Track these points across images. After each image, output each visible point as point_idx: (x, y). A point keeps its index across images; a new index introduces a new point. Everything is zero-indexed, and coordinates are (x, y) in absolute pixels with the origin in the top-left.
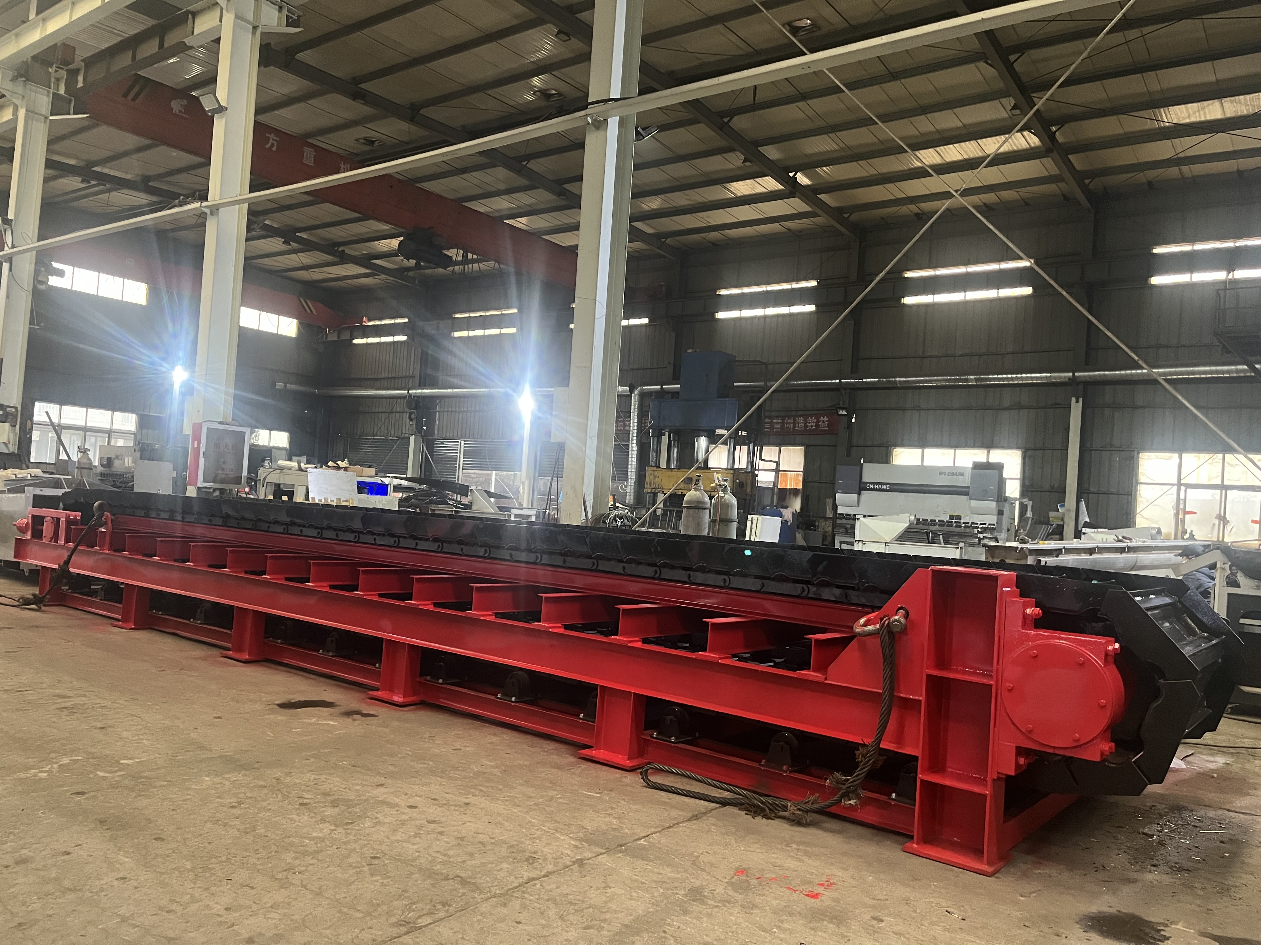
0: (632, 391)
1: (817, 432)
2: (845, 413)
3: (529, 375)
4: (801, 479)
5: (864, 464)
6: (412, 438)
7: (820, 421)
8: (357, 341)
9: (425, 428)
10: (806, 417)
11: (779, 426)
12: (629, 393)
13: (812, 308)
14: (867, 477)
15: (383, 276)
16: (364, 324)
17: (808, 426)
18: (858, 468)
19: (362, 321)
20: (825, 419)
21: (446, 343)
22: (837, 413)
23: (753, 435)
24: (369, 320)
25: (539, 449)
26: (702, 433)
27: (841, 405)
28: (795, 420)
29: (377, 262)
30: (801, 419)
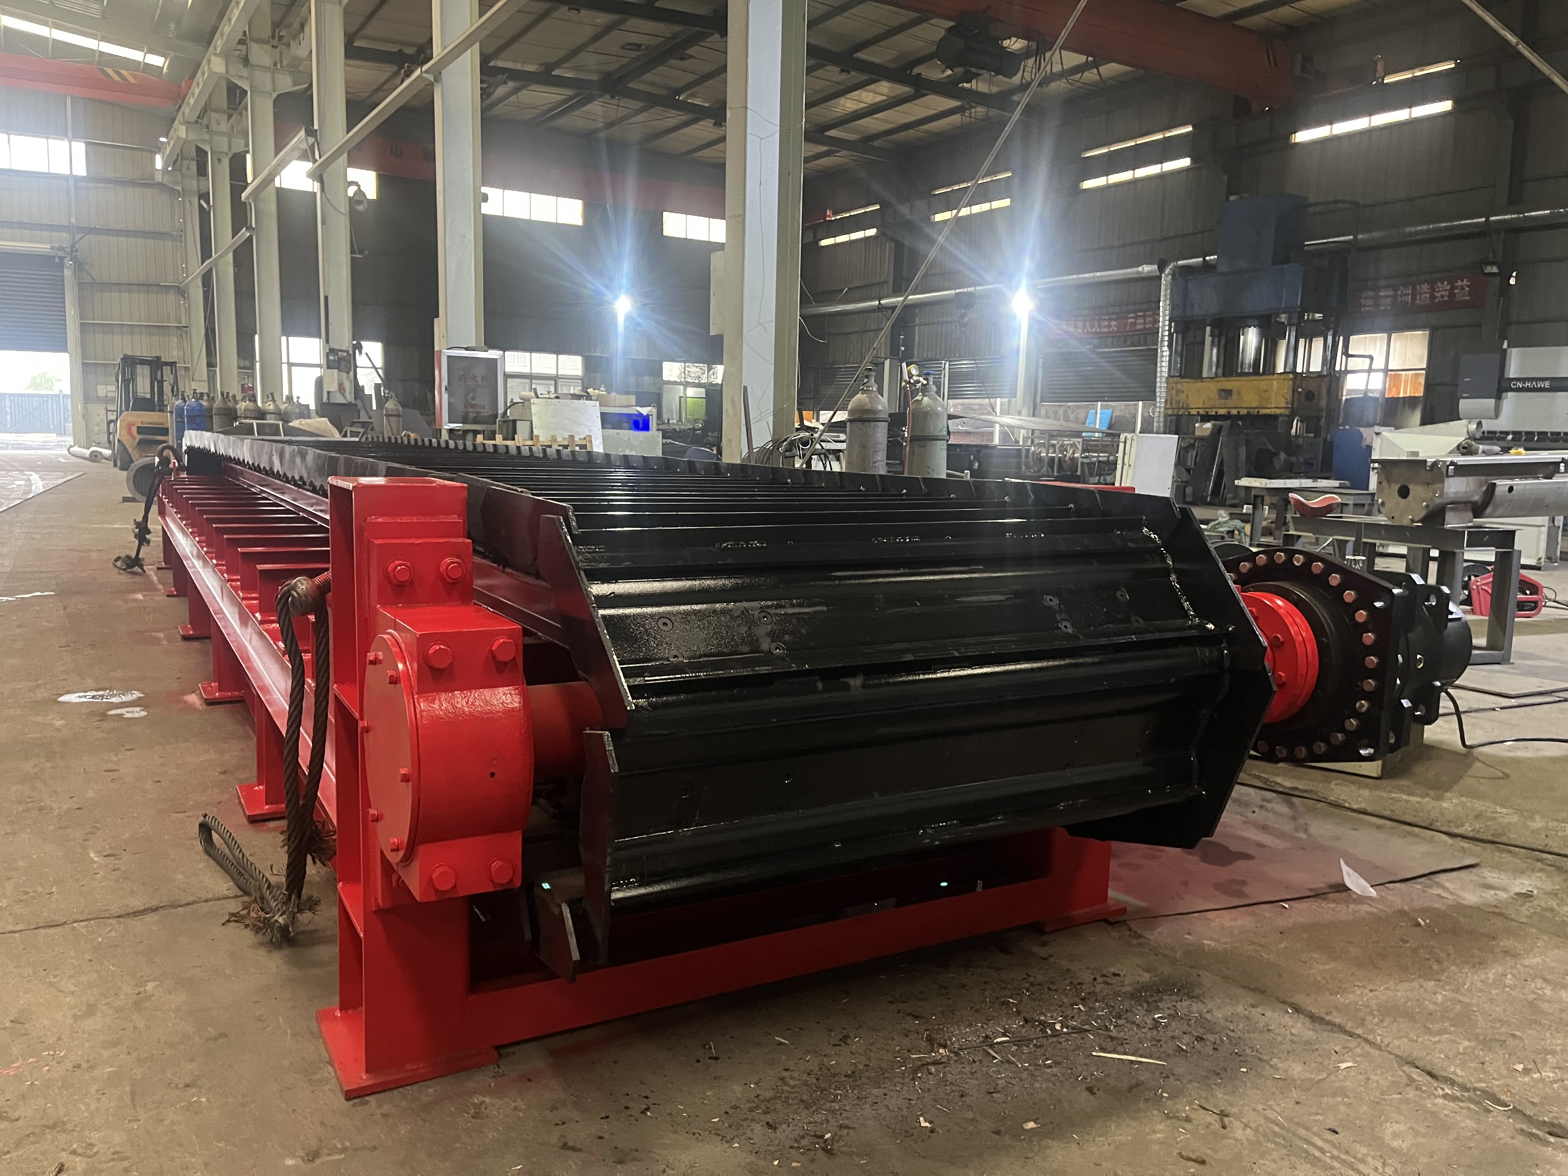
0: (1161, 269)
1: (1452, 304)
2: (1495, 270)
3: (1028, 263)
4: (1422, 380)
5: (1509, 350)
6: (887, 363)
7: (1457, 288)
8: (824, 243)
9: (903, 348)
10: (1432, 283)
11: (1389, 301)
12: (1158, 274)
13: (1446, 106)
14: (1513, 371)
15: (844, 153)
16: (828, 219)
17: (1436, 297)
18: (1498, 357)
19: (825, 215)
20: (1465, 282)
21: (927, 230)
22: (1483, 271)
23: (1332, 319)
24: (835, 214)
25: (1041, 365)
26: (1249, 321)
27: (1491, 258)
28: (1414, 289)
29: (832, 133)
30: (1425, 287)
